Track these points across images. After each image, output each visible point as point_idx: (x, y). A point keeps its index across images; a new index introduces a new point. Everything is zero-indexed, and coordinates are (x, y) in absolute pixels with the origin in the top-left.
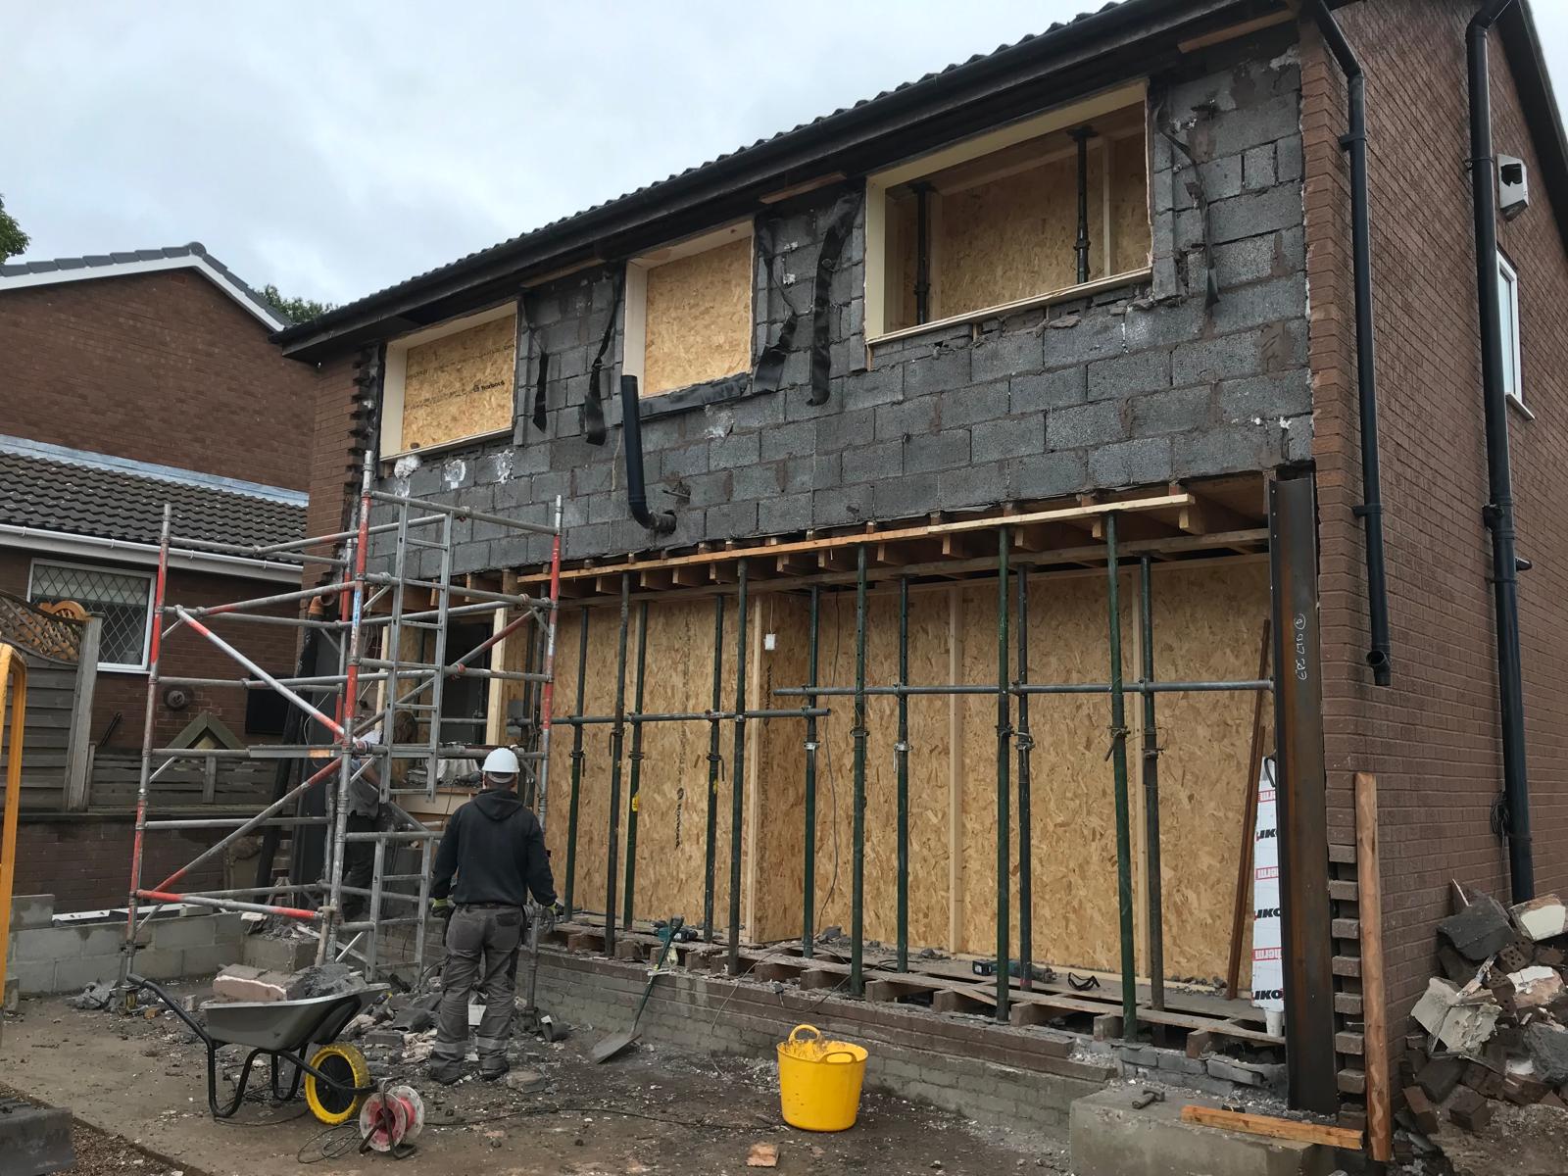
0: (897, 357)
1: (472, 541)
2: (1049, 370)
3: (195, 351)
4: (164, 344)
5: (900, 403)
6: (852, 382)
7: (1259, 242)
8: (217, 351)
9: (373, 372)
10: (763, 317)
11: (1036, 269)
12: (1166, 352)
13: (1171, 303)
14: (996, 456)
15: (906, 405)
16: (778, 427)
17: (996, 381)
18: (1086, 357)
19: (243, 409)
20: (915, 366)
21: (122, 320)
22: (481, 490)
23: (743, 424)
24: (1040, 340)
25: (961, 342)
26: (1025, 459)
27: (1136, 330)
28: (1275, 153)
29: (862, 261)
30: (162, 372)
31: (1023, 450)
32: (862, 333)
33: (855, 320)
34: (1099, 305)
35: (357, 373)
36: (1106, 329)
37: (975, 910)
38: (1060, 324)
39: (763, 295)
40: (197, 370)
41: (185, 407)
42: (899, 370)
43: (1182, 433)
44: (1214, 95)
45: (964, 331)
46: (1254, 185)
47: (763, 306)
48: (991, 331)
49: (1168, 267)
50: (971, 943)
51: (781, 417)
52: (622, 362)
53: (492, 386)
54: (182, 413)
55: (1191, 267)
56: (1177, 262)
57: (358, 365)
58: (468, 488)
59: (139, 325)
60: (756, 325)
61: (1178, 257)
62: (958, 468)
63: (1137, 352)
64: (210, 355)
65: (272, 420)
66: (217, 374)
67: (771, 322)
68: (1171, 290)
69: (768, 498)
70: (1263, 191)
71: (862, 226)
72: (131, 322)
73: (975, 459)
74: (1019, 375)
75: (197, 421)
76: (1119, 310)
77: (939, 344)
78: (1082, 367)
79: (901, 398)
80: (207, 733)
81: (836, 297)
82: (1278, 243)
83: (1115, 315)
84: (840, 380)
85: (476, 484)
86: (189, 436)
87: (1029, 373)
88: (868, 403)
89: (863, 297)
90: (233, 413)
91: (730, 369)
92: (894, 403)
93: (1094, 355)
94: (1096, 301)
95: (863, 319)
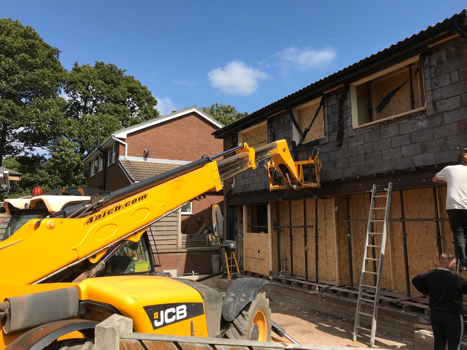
0: (361, 132)
1: (261, 182)
2: (402, 135)
3: (196, 132)
4: (189, 131)
5: (363, 144)
6: (350, 139)
7: (456, 98)
8: (201, 131)
9: (235, 140)
10: (326, 122)
11: (401, 102)
12: (432, 129)
13: (433, 116)
14: (389, 158)
15: (365, 145)
16: (332, 151)
17: (387, 138)
18: (410, 131)
19: (208, 145)
20: (366, 134)
21: (180, 127)
22: (262, 169)
23: (324, 151)
24: (398, 127)
25: (378, 128)
26: (397, 159)
27: (423, 123)
28: (459, 72)
29: (351, 107)
30: (189, 139)
31: (396, 157)
32: (352, 126)
33: (350, 122)
34: (413, 117)
35: (232, 141)
36: (415, 123)
37: (399, 278)
38: (403, 122)
39: (326, 117)
40: (197, 137)
41: (195, 147)
42: (362, 136)
43: (437, 152)
44: (441, 57)
45: (378, 125)
46: (453, 81)
47: (326, 120)
48: (385, 124)
49: (431, 106)
50: (398, 287)
51: (333, 149)
52: (292, 136)
53: (263, 142)
54: (195, 148)
55: (437, 106)
56: (433, 104)
57: (232, 139)
58: (259, 168)
59: (183, 128)
60: (325, 125)
61: (433, 103)
62: (380, 161)
63: (424, 129)
64: (200, 133)
65: (215, 147)
66: (202, 137)
67: (329, 124)
68: (432, 113)
69: (331, 170)
70: (457, 83)
71: (350, 98)
72: (182, 127)
73: (384, 159)
74: (393, 136)
75: (198, 150)
76: (418, 118)
77: (372, 128)
78: (410, 134)
79: (363, 143)
80: (206, 228)
81: (345, 117)
82: (461, 98)
83: (417, 119)
84: (347, 139)
85: (261, 167)
86: (197, 154)
87: (396, 136)
88: (355, 144)
89: (351, 116)
90: (206, 146)
91: (320, 136)
92: (361, 145)
93: (413, 130)
94: (412, 116)
95: (352, 122)
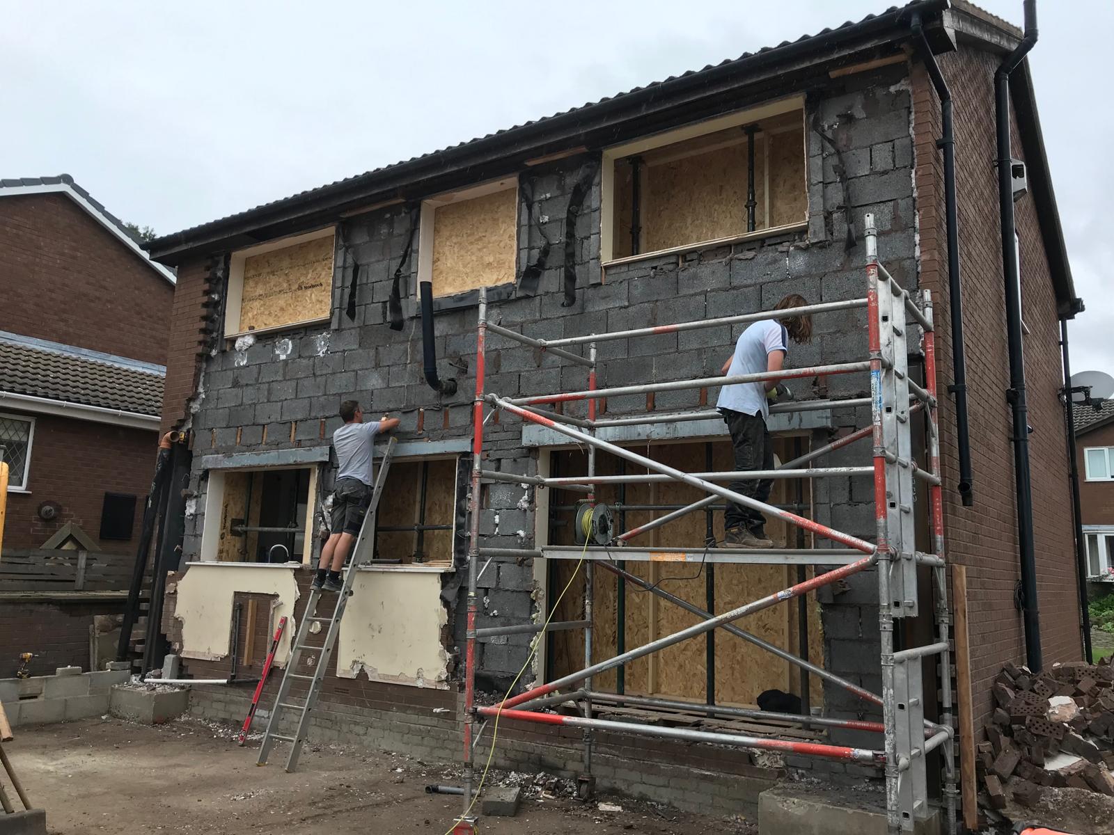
0: (624, 276)
1: (296, 398)
2: (734, 288)
3: (63, 254)
4: (39, 248)
5: (626, 307)
6: (590, 292)
7: (882, 206)
8: (79, 254)
9: (220, 274)
10: (525, 244)
11: (715, 219)
12: (818, 278)
13: (821, 245)
14: (696, 346)
15: (630, 309)
16: (535, 322)
17: (696, 294)
18: (761, 280)
19: (99, 298)
20: (637, 282)
21: (8, 229)
22: (304, 362)
23: (509, 319)
24: (728, 267)
25: (671, 267)
26: (717, 349)
27: (797, 263)
28: (893, 148)
29: (599, 209)
30: (37, 269)
31: (715, 342)
32: (598, 258)
33: (593, 249)
34: (769, 245)
35: (208, 274)
36: (775, 261)
37: (666, 663)
38: (742, 257)
39: (525, 230)
40: (64, 268)
41: (54, 295)
42: (625, 284)
43: (829, 334)
44: (850, 108)
45: (673, 260)
46: (879, 168)
47: (525, 237)
48: (692, 260)
49: (819, 222)
50: (663, 686)
51: (538, 315)
52: (417, 273)
53: (313, 286)
54: (51, 299)
55: (835, 222)
56: (826, 218)
57: (208, 269)
58: (294, 359)
59: (21, 233)
60: (519, 250)
61: (826, 215)
62: (669, 354)
63: (797, 278)
64: (74, 258)
65: (120, 308)
66: (79, 272)
67: (530, 248)
68: (822, 237)
69: (527, 371)
70: (885, 172)
71: (599, 184)
72: (15, 231)
73: (681, 347)
74: (712, 291)
75: (63, 306)
76: (784, 249)
77: (655, 268)
78: (758, 287)
79: (627, 304)
80: (70, 538)
81: (579, 233)
82: (896, 208)
83: (782, 252)
84: (581, 290)
85: (300, 357)
86: (56, 317)
87: (720, 289)
88: (602, 306)
89: (599, 233)
90: (92, 301)
91: (498, 280)
92: (621, 307)
93: (766, 279)
94: (768, 242)
95: (599, 248)
